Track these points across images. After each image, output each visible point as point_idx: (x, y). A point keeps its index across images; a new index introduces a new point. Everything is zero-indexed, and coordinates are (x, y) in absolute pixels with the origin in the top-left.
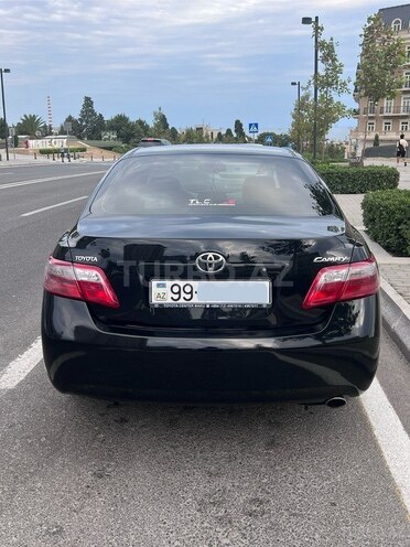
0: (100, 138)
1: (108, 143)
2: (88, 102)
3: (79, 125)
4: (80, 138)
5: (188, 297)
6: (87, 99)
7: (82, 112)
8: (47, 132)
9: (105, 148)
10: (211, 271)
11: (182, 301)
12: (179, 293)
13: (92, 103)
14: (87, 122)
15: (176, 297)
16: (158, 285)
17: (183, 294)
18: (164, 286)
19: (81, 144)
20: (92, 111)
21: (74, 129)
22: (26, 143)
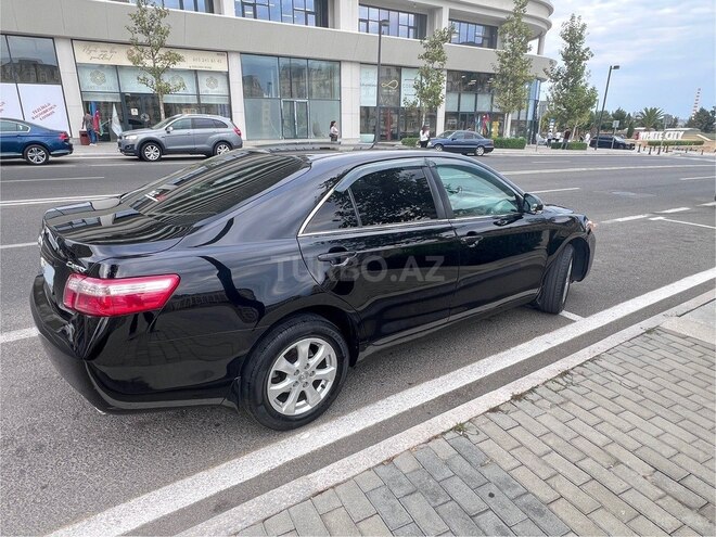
3: (709, 117)
4: (705, 130)
21: (702, 122)
22: (638, 135)
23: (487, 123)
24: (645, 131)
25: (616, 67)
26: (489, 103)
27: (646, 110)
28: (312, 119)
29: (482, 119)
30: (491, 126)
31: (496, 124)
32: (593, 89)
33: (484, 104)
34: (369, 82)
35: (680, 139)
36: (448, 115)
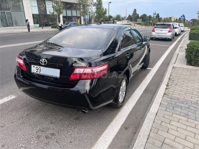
0: (136, 21)
1: (139, 22)
2: (135, 10)
3: (131, 17)
4: (131, 21)
5: (40, 71)
6: (135, 9)
7: (133, 13)
8: (123, 19)
9: (138, 24)
10: (43, 64)
11: (38, 72)
12: (38, 70)
13: (136, 11)
14: (134, 16)
15: (37, 71)
16: (33, 67)
17: (39, 70)
18: (34, 67)
19: (131, 23)
20: (136, 13)
21: (130, 18)
22: (116, 22)
23: (76, 20)
24: (118, 21)
25: (111, 2)
26: (76, 13)
27: (117, 15)
28: (14, 19)
29: (74, 18)
30: (77, 21)
31: (79, 20)
32: (106, 9)
33: (74, 13)
34: (34, 5)
35: (126, 23)
36: (64, 17)
